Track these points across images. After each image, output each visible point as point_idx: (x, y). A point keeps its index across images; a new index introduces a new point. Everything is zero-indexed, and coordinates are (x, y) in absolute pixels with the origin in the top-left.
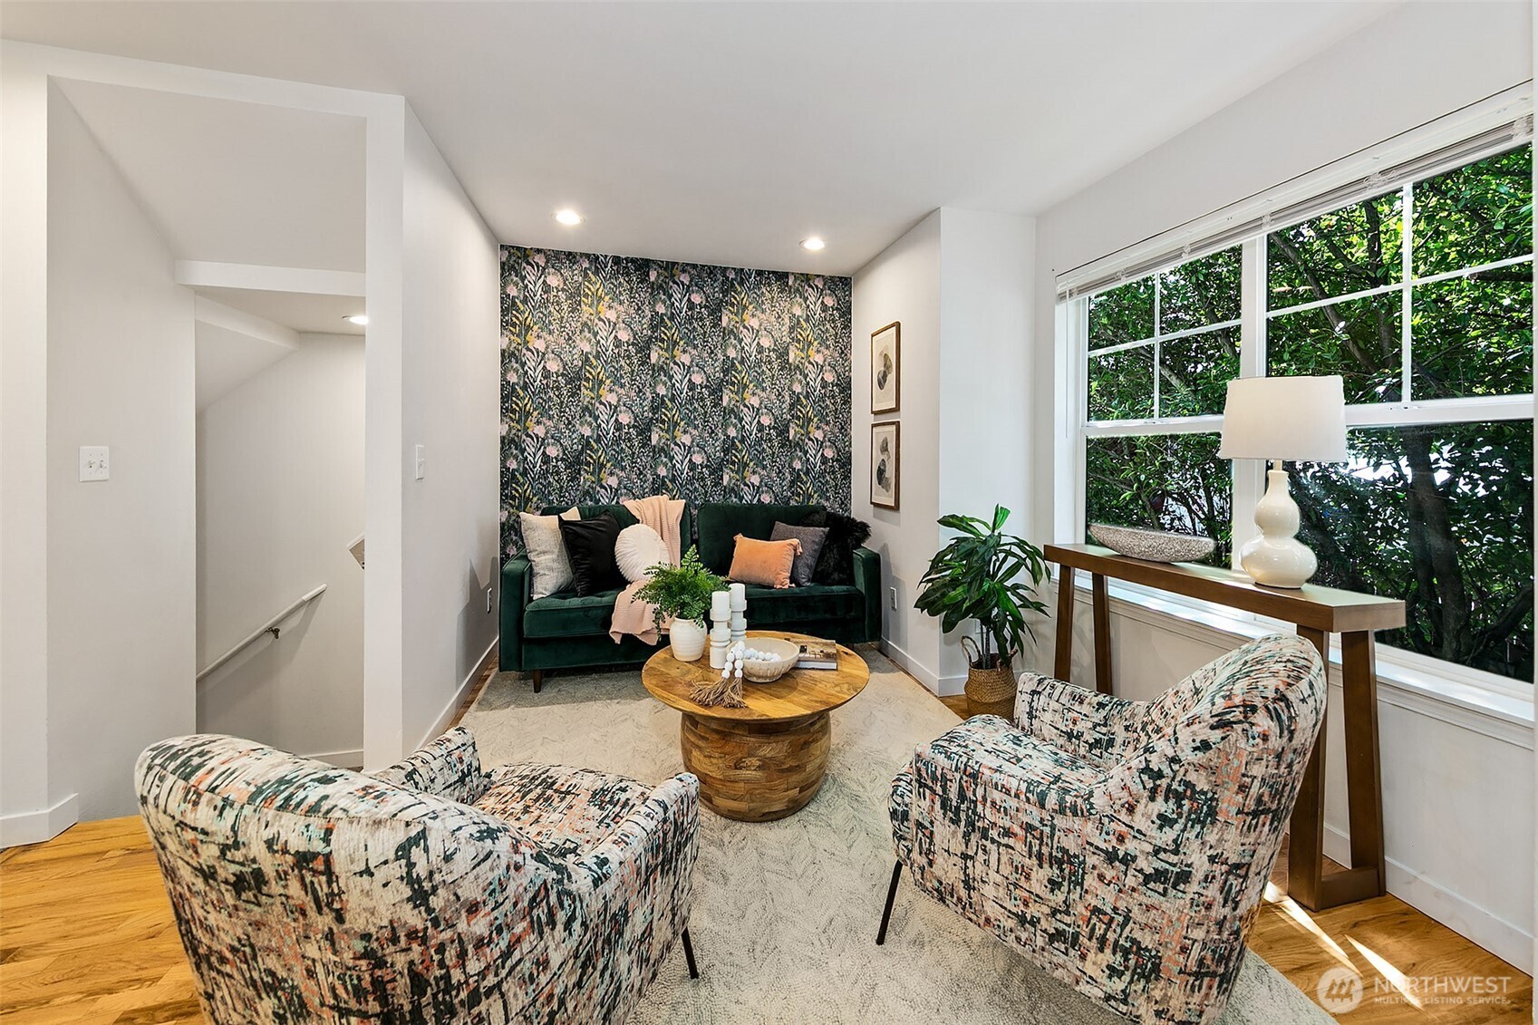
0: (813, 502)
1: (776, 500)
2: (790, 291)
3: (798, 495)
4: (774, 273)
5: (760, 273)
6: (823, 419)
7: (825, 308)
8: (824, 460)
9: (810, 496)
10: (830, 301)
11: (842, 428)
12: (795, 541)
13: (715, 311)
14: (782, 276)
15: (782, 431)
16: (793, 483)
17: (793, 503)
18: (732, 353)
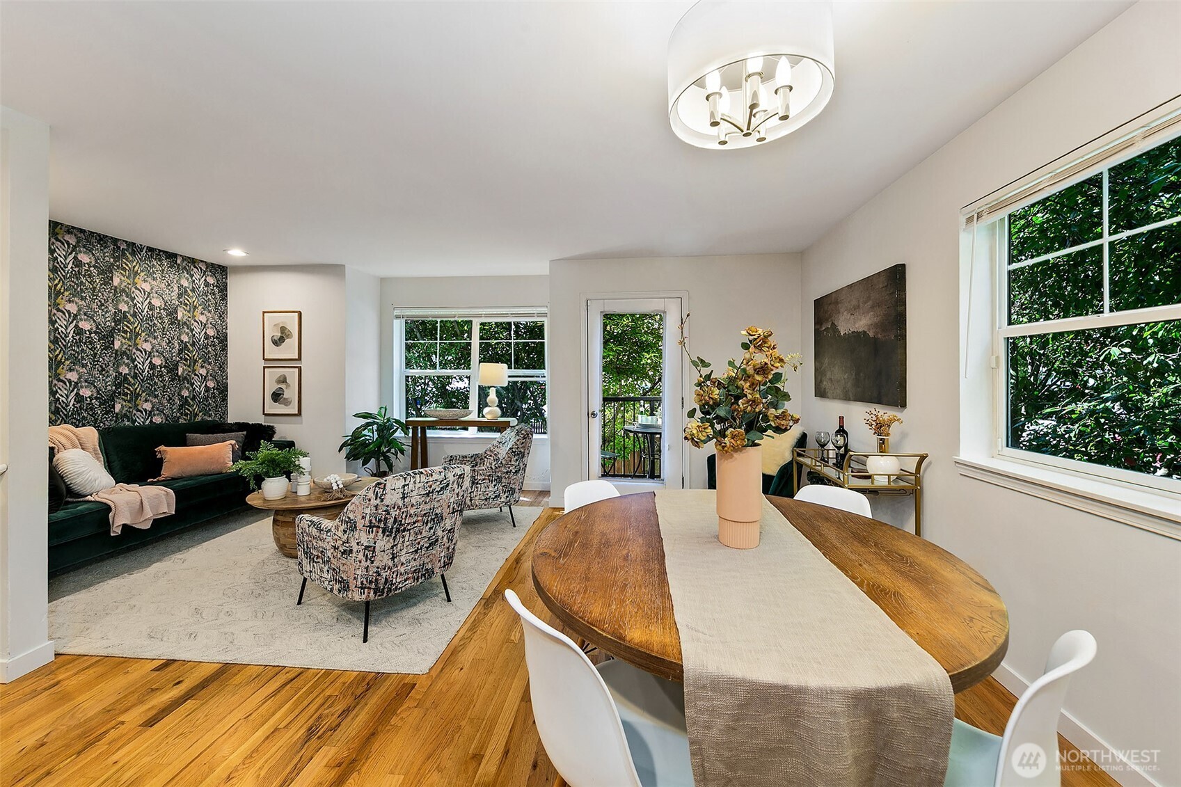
0: (199, 419)
1: (167, 420)
2: (178, 268)
3: (187, 414)
4: (164, 252)
5: (151, 249)
6: (206, 361)
7: (207, 285)
8: (207, 389)
9: (196, 415)
10: (211, 280)
11: (221, 367)
12: (233, 442)
13: (107, 273)
14: (171, 256)
15: (172, 369)
16: (181, 406)
17: (181, 421)
18: (123, 307)
